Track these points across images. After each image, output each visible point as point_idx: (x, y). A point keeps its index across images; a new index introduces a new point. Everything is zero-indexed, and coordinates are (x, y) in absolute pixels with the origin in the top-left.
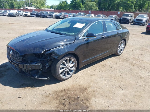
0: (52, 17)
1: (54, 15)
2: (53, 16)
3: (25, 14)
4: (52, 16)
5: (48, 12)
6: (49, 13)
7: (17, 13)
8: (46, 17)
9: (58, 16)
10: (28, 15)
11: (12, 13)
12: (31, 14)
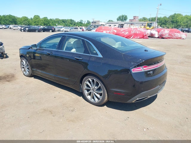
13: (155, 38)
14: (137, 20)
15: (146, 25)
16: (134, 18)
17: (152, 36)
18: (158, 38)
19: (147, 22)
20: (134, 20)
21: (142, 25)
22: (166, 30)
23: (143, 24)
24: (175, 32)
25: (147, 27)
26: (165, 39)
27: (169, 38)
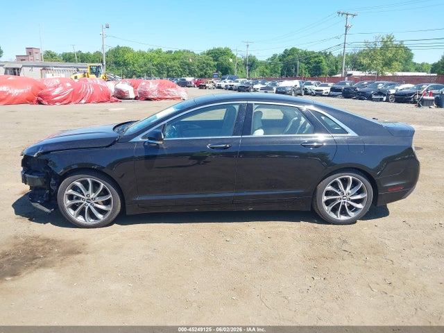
0: (385, 98)
1: (393, 92)
2: (389, 95)
3: (317, 90)
4: (385, 95)
5: (378, 84)
6: (381, 85)
7: (298, 86)
8: (370, 98)
9: (405, 95)
10: (324, 92)
11: (284, 88)
12: (332, 89)
13: (130, 99)
14: (37, 56)
15: (88, 71)
16: (30, 53)
17: (121, 96)
18: (136, 98)
19: (89, 65)
20: (30, 58)
21: (78, 71)
22: (151, 83)
23: (80, 69)
24: (169, 87)
25: (89, 75)
26: (154, 102)
27: (161, 99)
